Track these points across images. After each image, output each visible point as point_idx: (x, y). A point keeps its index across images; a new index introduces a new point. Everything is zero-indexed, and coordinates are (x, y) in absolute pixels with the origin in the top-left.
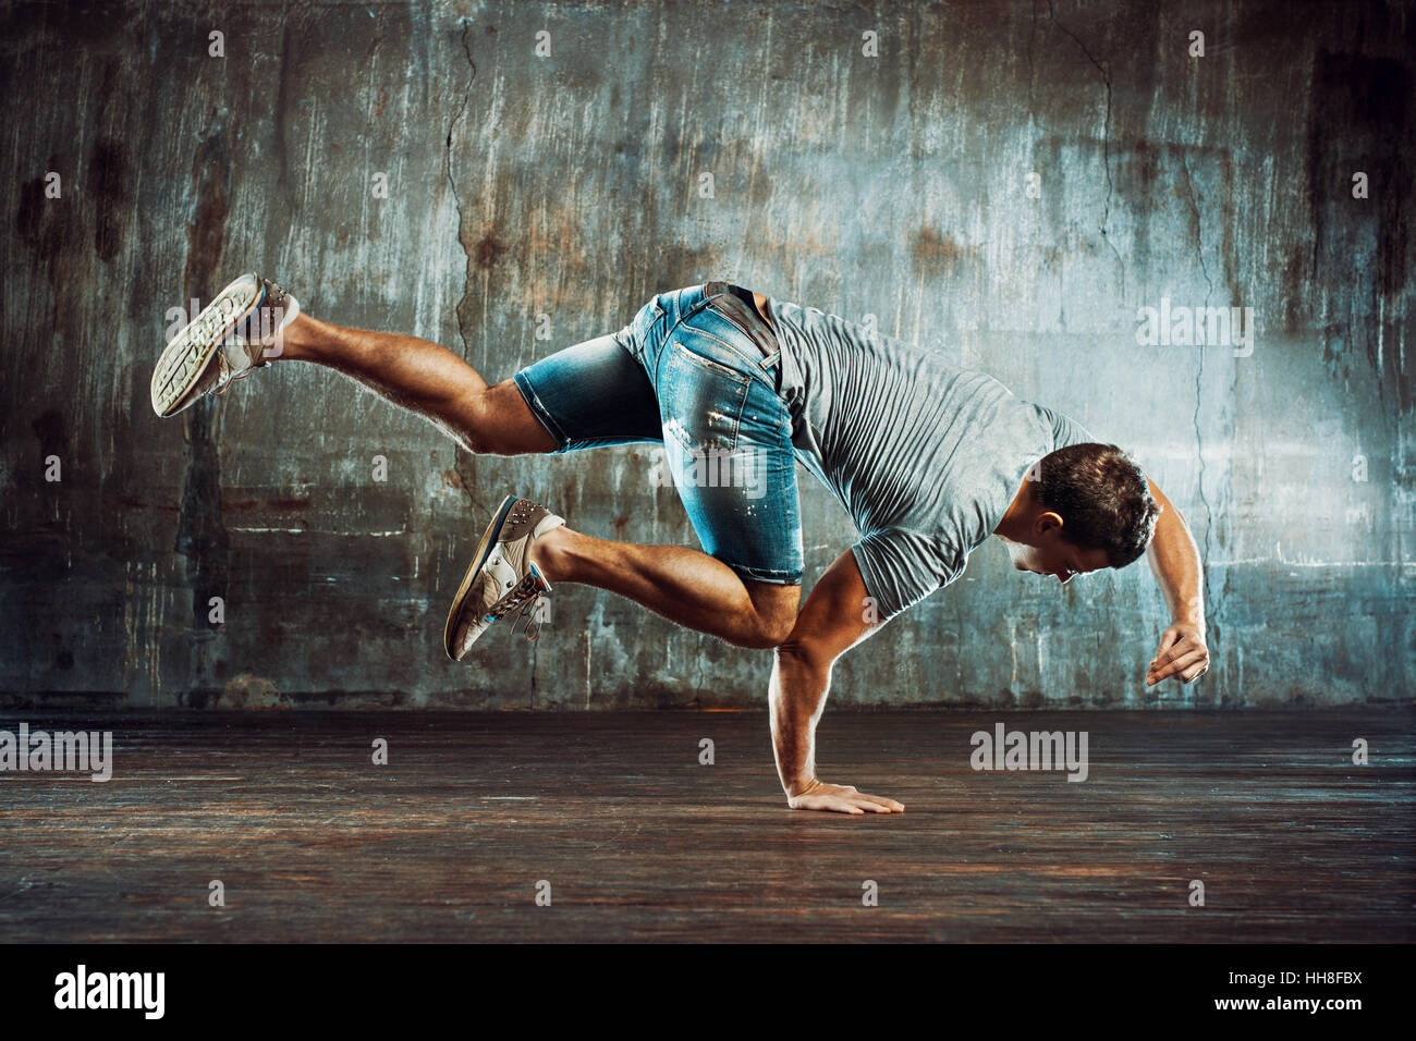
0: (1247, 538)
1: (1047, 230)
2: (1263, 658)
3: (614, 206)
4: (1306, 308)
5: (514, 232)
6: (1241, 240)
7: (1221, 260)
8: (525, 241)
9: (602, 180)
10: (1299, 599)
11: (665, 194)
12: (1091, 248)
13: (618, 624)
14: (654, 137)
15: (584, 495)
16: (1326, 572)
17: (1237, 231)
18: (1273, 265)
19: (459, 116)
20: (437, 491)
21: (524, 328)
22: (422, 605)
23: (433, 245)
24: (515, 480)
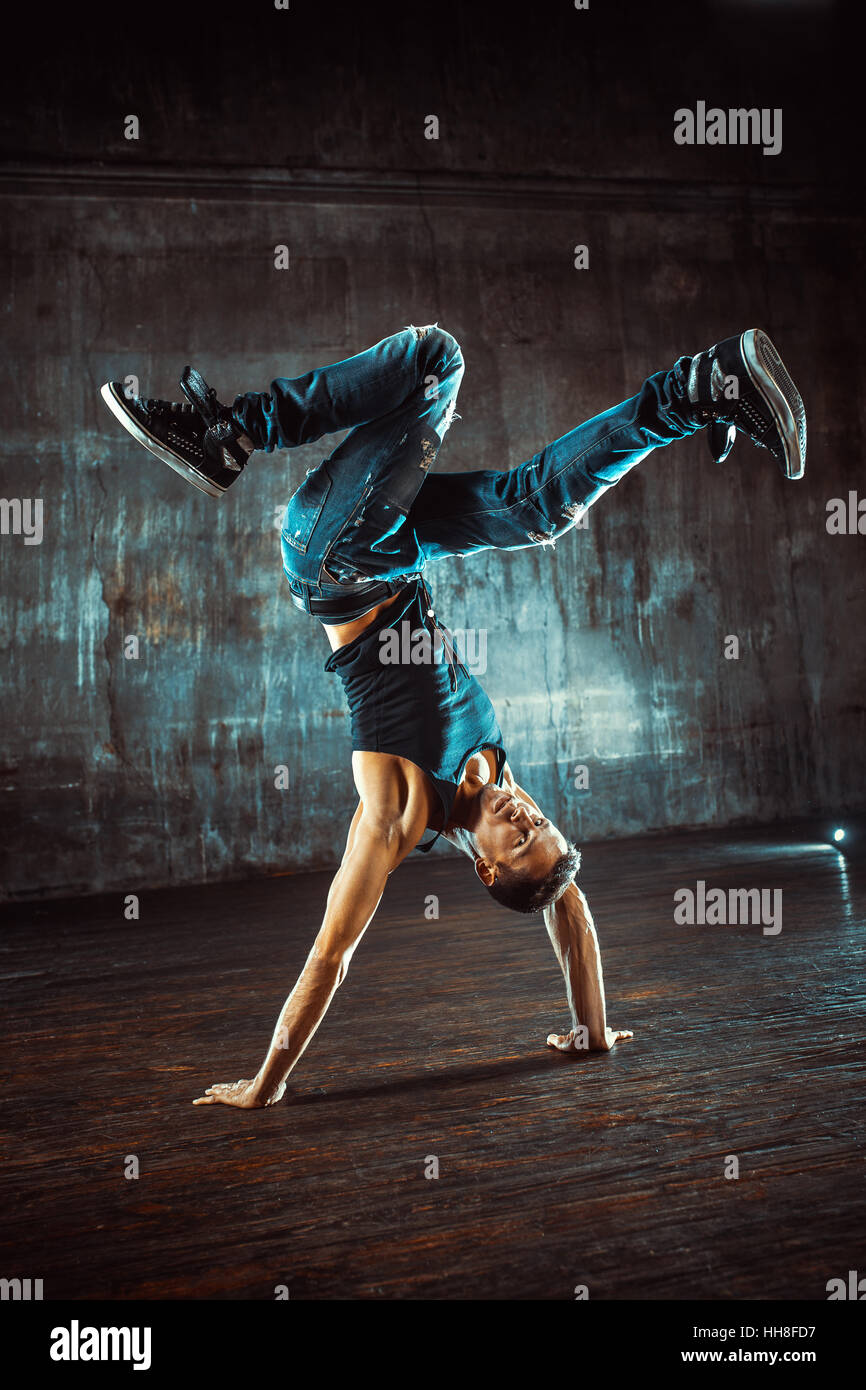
0: (578, 745)
1: (455, 574)
2: (591, 812)
3: (199, 574)
4: (600, 612)
5: (138, 591)
6: (562, 575)
7: (552, 587)
8: (145, 598)
9: (190, 558)
10: (607, 776)
11: (230, 564)
12: (480, 584)
13: (219, 829)
14: (221, 530)
15: (193, 751)
16: (620, 760)
17: (560, 570)
18: (580, 589)
19: (99, 521)
20: (100, 756)
21: (148, 651)
22: (96, 828)
23: (87, 604)
24: (149, 745)
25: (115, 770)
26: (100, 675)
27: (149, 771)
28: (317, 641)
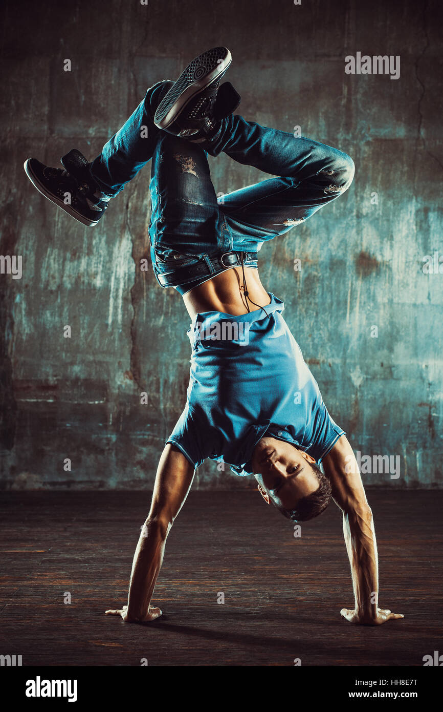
1: (422, 253)
19: (132, 194)
20: (121, 381)
21: (165, 300)
22: (114, 438)
23: (119, 259)
24: (160, 375)
25: (131, 393)
26: (126, 316)
27: (157, 396)
28: (301, 301)
